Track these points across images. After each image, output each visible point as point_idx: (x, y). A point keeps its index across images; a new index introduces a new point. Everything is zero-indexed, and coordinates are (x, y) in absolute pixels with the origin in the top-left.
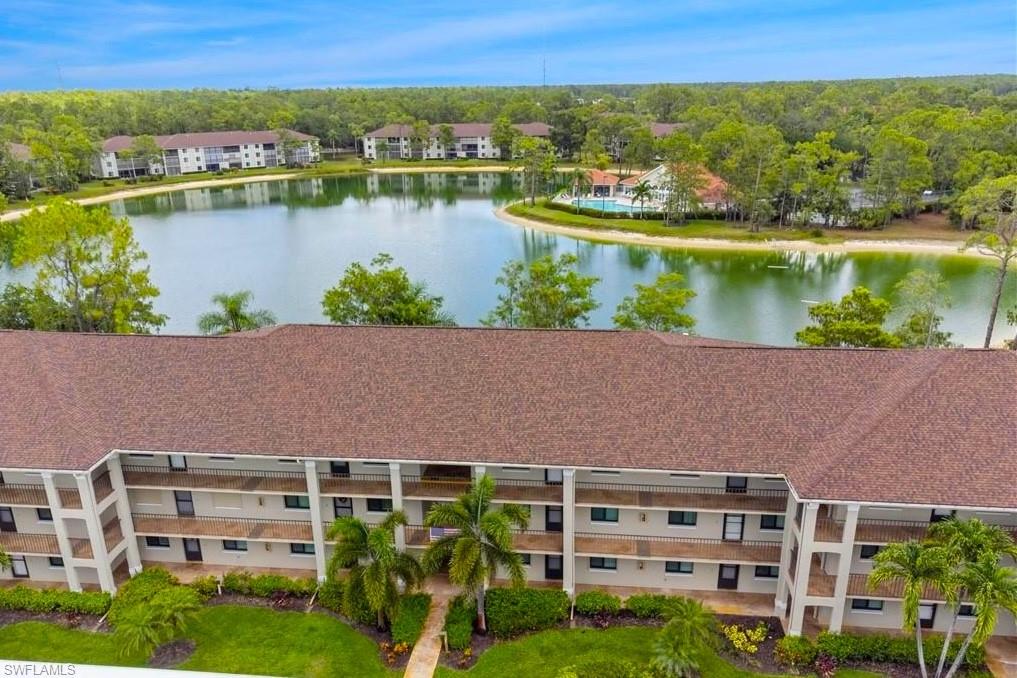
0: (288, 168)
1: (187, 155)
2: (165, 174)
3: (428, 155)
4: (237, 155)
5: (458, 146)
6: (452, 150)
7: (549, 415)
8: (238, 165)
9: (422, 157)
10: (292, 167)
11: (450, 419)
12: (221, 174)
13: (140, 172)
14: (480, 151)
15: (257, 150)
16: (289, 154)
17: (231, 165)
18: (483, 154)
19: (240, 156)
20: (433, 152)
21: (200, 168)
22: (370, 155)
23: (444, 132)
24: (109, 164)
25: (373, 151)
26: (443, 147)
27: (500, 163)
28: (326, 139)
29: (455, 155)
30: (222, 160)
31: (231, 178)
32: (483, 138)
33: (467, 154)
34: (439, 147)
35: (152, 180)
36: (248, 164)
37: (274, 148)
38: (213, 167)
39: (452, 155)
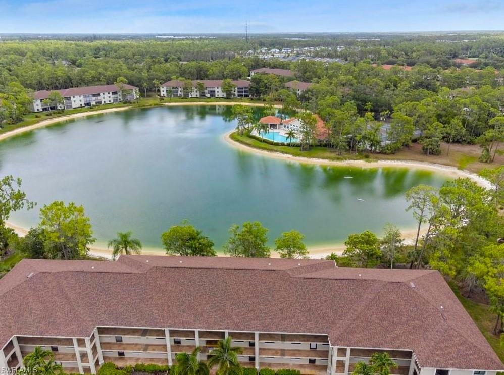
0: (124, 103)
1: (75, 99)
2: (64, 109)
3: (192, 95)
4: (99, 98)
5: (206, 91)
6: (203, 93)
7: (250, 309)
8: (100, 103)
9: (188, 97)
10: (126, 103)
11: (215, 311)
12: (92, 108)
13: (53, 108)
14: (216, 94)
15: (109, 95)
16: (124, 96)
17: (96, 103)
18: (218, 95)
19: (101, 98)
20: (194, 94)
21: (81, 105)
22: (163, 95)
23: (199, 85)
24: (37, 105)
25: (165, 93)
26: (198, 92)
27: (226, 100)
28: (142, 88)
29: (204, 96)
30: (92, 101)
31: (97, 110)
32: (218, 88)
33: (210, 95)
34: (196, 92)
35: (59, 113)
36: (104, 102)
37: (117, 94)
38: (88, 104)
39: (203, 95)
